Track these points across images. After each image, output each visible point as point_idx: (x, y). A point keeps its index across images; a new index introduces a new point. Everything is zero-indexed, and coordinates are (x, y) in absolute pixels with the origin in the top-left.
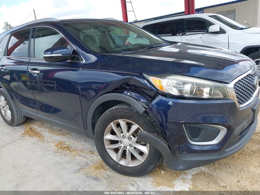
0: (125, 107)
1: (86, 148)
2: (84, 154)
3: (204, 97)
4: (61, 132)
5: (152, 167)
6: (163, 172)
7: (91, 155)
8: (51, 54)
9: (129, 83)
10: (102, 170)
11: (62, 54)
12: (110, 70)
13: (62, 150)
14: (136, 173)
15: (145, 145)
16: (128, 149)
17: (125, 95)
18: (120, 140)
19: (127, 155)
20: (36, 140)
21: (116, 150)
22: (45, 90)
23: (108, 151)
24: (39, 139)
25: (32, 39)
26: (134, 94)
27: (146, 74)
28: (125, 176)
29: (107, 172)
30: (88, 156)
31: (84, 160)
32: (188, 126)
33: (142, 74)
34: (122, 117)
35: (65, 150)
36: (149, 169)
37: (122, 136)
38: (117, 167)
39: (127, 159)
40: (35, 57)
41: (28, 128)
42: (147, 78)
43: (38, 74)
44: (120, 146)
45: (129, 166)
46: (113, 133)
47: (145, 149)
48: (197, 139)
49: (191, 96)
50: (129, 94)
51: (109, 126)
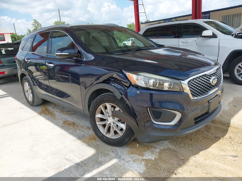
0: (110, 94)
1: (85, 125)
2: (83, 130)
3: (164, 89)
4: (69, 113)
5: (127, 139)
6: (138, 145)
7: (88, 130)
8: (62, 52)
9: (113, 76)
10: (94, 141)
11: (69, 53)
12: (101, 66)
13: (67, 125)
14: (116, 144)
15: (124, 123)
16: (112, 125)
17: (111, 85)
18: (107, 118)
19: (111, 130)
20: (49, 117)
21: (104, 126)
22: (61, 79)
23: (98, 126)
24: (51, 117)
25: (51, 39)
26: (117, 84)
27: (125, 71)
28: (110, 146)
29: (97, 142)
30: (85, 131)
31: (82, 133)
32: (152, 110)
33: (121, 70)
34: (108, 101)
35: (69, 125)
36: (126, 141)
37: (108, 115)
38: (104, 138)
39: (111, 132)
40: (51, 54)
41: (44, 108)
42: (125, 74)
43: (52, 67)
44: (107, 122)
45: (112, 138)
46: (102, 113)
47: (123, 126)
48: (159, 120)
49: (154, 88)
50: (113, 84)
51: (99, 107)
